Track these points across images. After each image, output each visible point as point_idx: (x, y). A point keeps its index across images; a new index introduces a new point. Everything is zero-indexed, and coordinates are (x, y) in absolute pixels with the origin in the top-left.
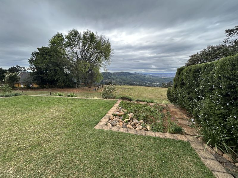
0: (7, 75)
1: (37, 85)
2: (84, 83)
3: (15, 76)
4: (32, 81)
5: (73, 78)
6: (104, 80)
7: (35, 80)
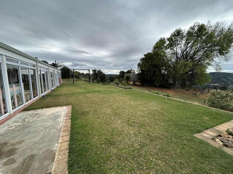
0: (126, 75)
1: (140, 83)
2: (181, 85)
3: (129, 76)
4: (137, 80)
5: (170, 79)
6: (212, 83)
7: (139, 79)
